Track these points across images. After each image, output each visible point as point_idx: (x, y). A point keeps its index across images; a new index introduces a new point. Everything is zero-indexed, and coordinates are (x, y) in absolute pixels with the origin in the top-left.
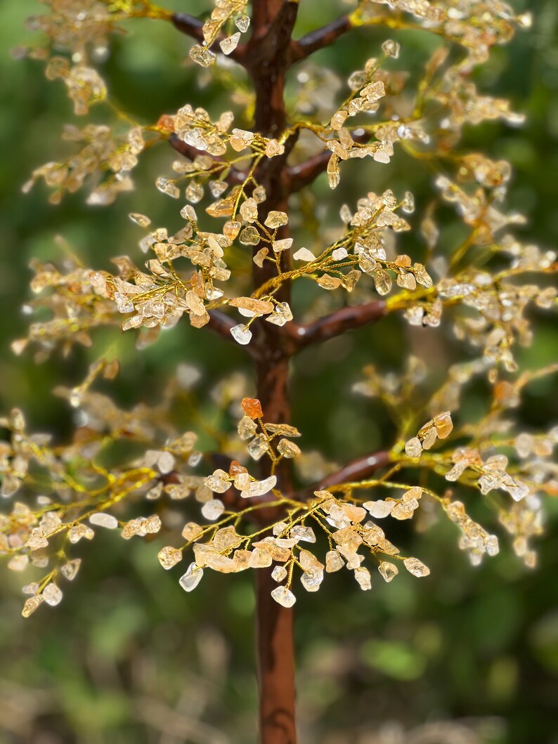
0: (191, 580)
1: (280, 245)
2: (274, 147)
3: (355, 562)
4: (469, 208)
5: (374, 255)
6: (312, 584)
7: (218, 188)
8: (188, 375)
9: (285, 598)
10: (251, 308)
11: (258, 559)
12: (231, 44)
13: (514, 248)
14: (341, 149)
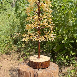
1: (40, 23)
2: (39, 17)
3: (44, 40)
4: (50, 21)
6: (41, 41)
10: (38, 26)
11: (38, 40)
13: (52, 24)
14: (43, 17)
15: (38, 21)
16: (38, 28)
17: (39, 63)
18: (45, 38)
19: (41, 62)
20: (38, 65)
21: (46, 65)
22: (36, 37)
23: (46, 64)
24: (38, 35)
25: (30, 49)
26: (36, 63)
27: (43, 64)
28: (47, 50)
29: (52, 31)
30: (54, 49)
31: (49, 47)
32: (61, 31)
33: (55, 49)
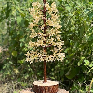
0: (41, 61)
1: (46, 41)
3: (51, 60)
4: (58, 38)
5: (52, 42)
6: (48, 61)
7: (42, 37)
8: (38, 50)
9: (47, 62)
11: (45, 60)
12: (43, 29)
13: (61, 41)
14: (50, 35)
15: (44, 39)
16: (44, 46)
17: (46, 87)
18: (53, 58)
19: (47, 86)
20: (44, 89)
21: (54, 90)
22: (42, 57)
23: (54, 88)
24: (45, 55)
25: (28, 76)
26: (42, 87)
27: (50, 88)
28: (56, 77)
29: (61, 49)
30: (67, 74)
31: (59, 72)
32: (74, 47)
33: (68, 76)
